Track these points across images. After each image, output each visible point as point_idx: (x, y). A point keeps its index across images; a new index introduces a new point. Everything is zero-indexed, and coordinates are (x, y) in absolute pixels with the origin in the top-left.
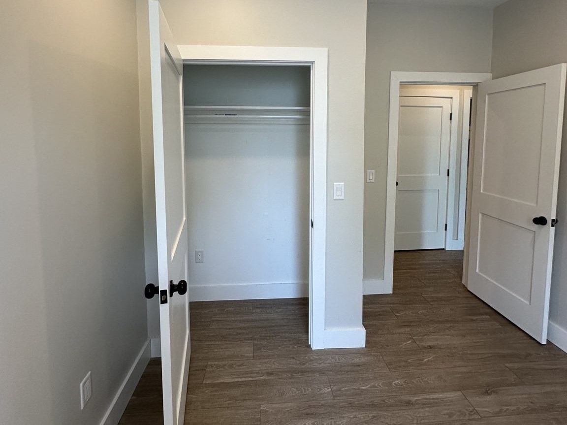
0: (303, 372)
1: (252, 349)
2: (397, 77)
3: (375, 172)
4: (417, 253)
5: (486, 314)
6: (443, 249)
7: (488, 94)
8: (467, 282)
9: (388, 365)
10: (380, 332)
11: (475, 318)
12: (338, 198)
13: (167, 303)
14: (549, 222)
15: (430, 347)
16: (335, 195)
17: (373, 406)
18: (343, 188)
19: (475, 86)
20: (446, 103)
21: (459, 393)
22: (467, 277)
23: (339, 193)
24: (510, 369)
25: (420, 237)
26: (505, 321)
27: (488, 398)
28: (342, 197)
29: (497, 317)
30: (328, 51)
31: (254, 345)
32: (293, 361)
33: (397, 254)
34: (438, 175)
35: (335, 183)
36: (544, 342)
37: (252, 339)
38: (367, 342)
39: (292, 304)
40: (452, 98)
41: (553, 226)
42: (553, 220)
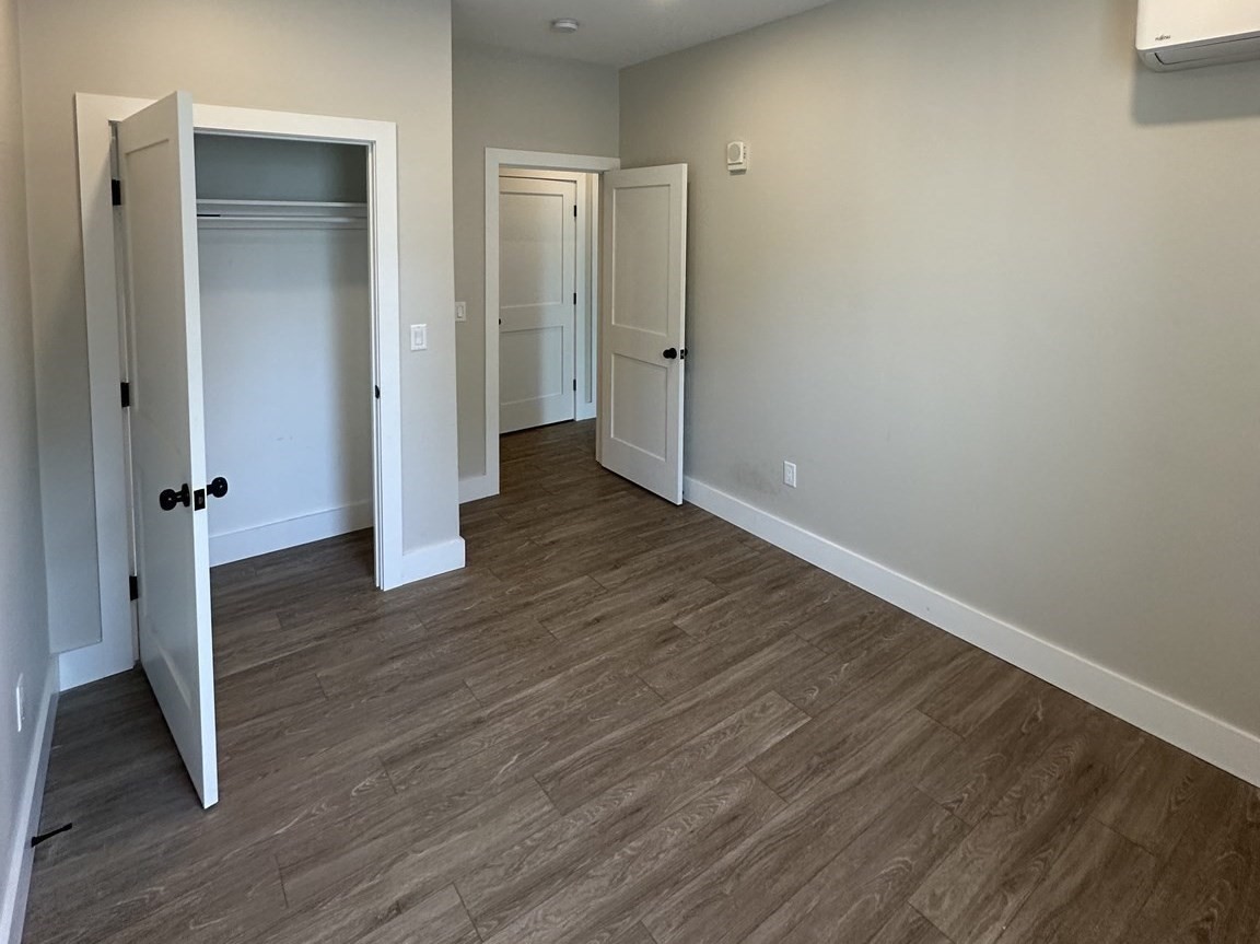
0: (374, 620)
1: (277, 619)
2: (495, 157)
3: (467, 305)
4: (534, 434)
5: (623, 490)
6: (572, 420)
7: (617, 189)
8: (600, 457)
9: (499, 576)
10: (485, 544)
11: (608, 497)
12: (417, 348)
13: (203, 507)
14: (679, 354)
15: (553, 543)
16: (413, 343)
17: (482, 621)
18: (424, 333)
19: (602, 175)
20: (567, 189)
21: (586, 577)
22: (601, 452)
23: (419, 341)
24: (642, 539)
25: (536, 406)
26: (644, 493)
27: (618, 571)
28: (424, 346)
29: (636, 490)
30: (397, 127)
31: (278, 614)
32: (357, 612)
33: (503, 439)
34: (560, 303)
35: (413, 326)
36: (680, 502)
37: (271, 608)
38: (467, 559)
39: (333, 546)
40: (575, 182)
41: (682, 358)
42: (682, 351)
